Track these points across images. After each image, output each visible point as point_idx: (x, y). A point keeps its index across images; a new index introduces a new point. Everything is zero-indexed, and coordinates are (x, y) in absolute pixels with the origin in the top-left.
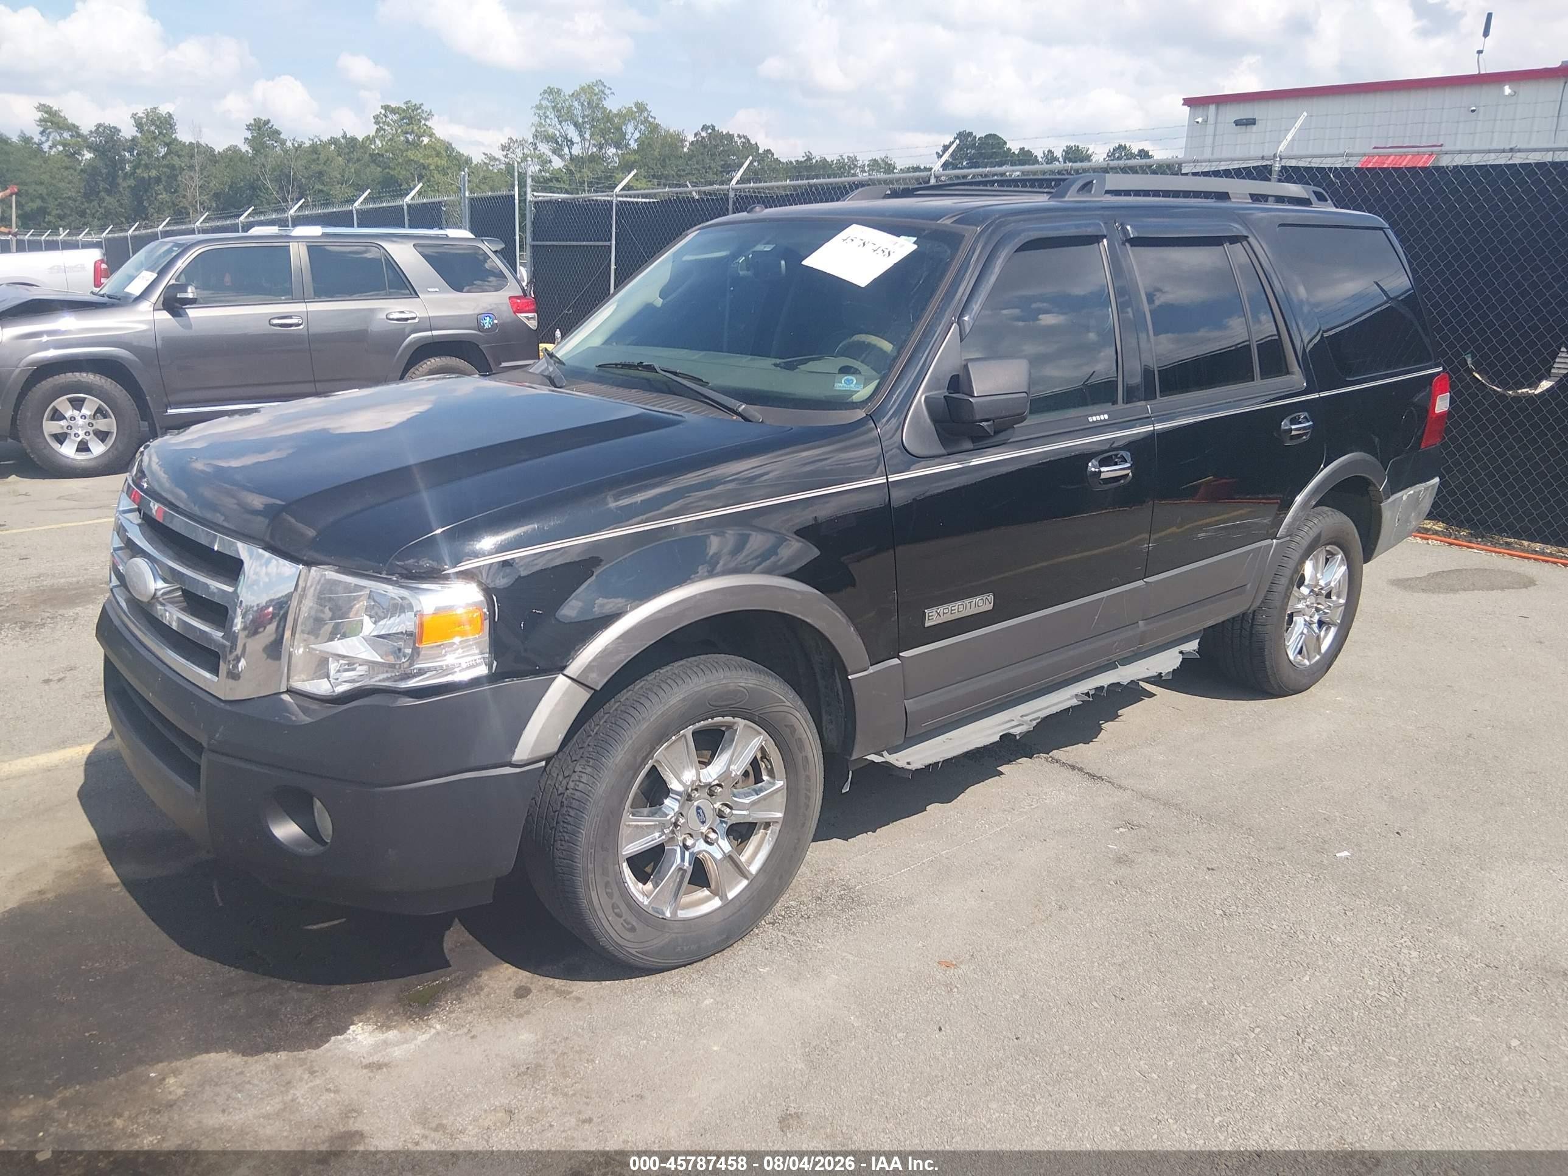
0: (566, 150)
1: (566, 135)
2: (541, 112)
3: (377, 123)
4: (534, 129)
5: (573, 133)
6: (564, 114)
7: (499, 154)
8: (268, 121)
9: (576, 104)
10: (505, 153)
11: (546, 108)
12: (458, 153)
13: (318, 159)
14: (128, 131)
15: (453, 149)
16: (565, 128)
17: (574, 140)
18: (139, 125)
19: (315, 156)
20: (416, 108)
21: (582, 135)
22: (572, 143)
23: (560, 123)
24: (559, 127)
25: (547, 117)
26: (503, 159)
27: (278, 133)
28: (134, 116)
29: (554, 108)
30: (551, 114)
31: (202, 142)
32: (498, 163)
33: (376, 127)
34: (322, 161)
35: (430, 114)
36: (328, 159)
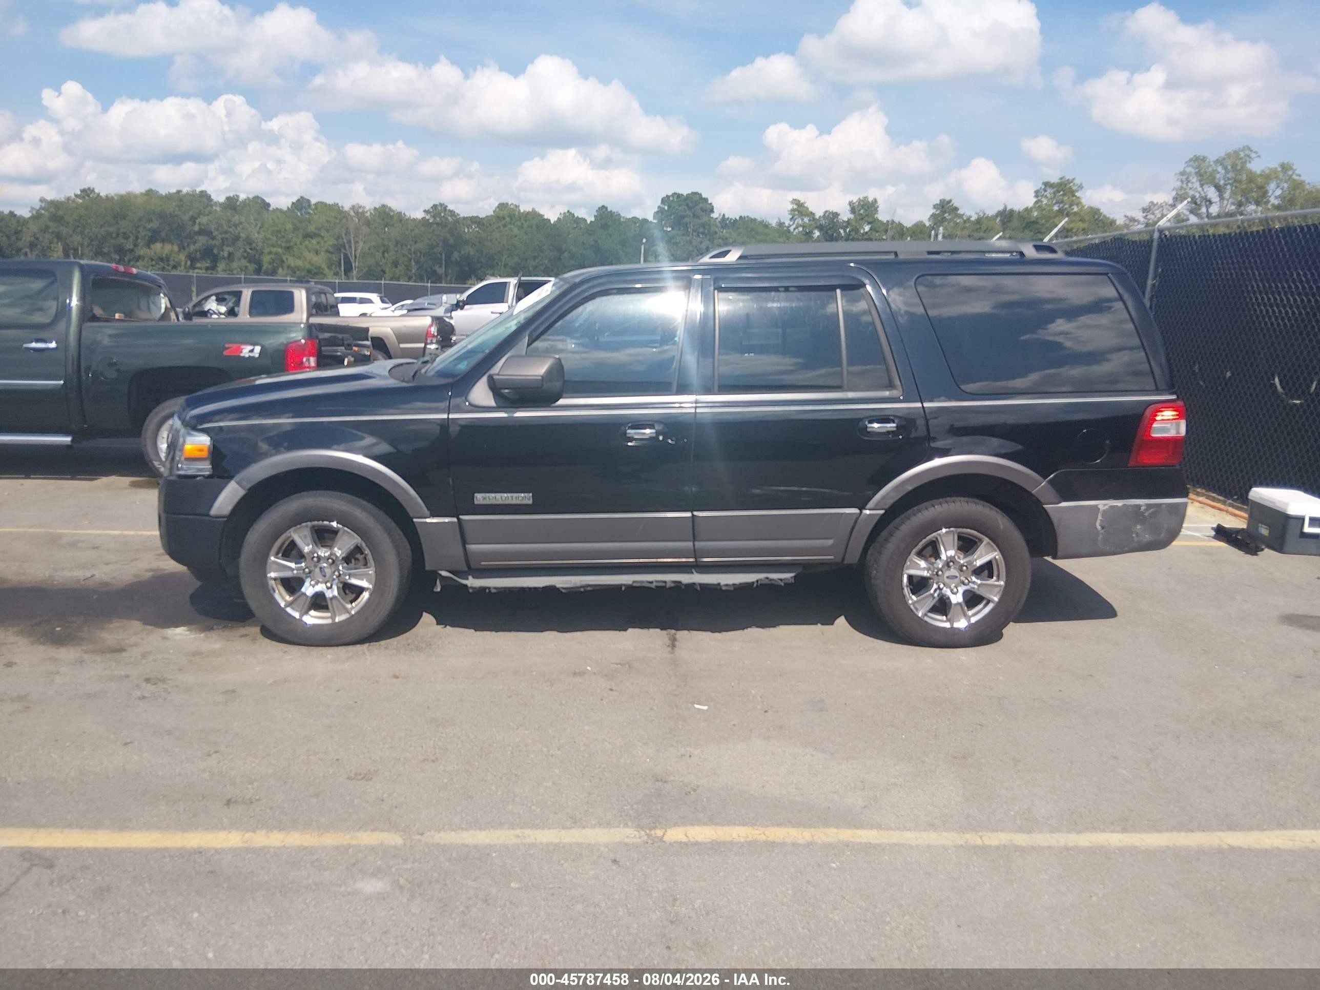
0: (1204, 210)
1: (1206, 196)
2: (1184, 178)
3: (1036, 196)
4: (1174, 193)
5: (1212, 193)
6: (1206, 178)
7: (1139, 216)
8: (950, 201)
9: (1220, 169)
10: (1145, 214)
11: (1190, 174)
12: (1105, 216)
13: (980, 228)
14: (845, 215)
15: (1101, 214)
16: (1205, 190)
17: (1213, 200)
18: (853, 210)
19: (978, 226)
20: (1069, 182)
21: (1221, 197)
22: (1209, 202)
23: (1202, 186)
24: (1200, 189)
25: (1189, 181)
26: (1142, 220)
27: (956, 209)
28: (851, 203)
29: (1196, 173)
30: (1194, 179)
31: (896, 220)
32: (1136, 223)
33: (1035, 200)
34: (983, 229)
35: (1081, 187)
36: (987, 228)
